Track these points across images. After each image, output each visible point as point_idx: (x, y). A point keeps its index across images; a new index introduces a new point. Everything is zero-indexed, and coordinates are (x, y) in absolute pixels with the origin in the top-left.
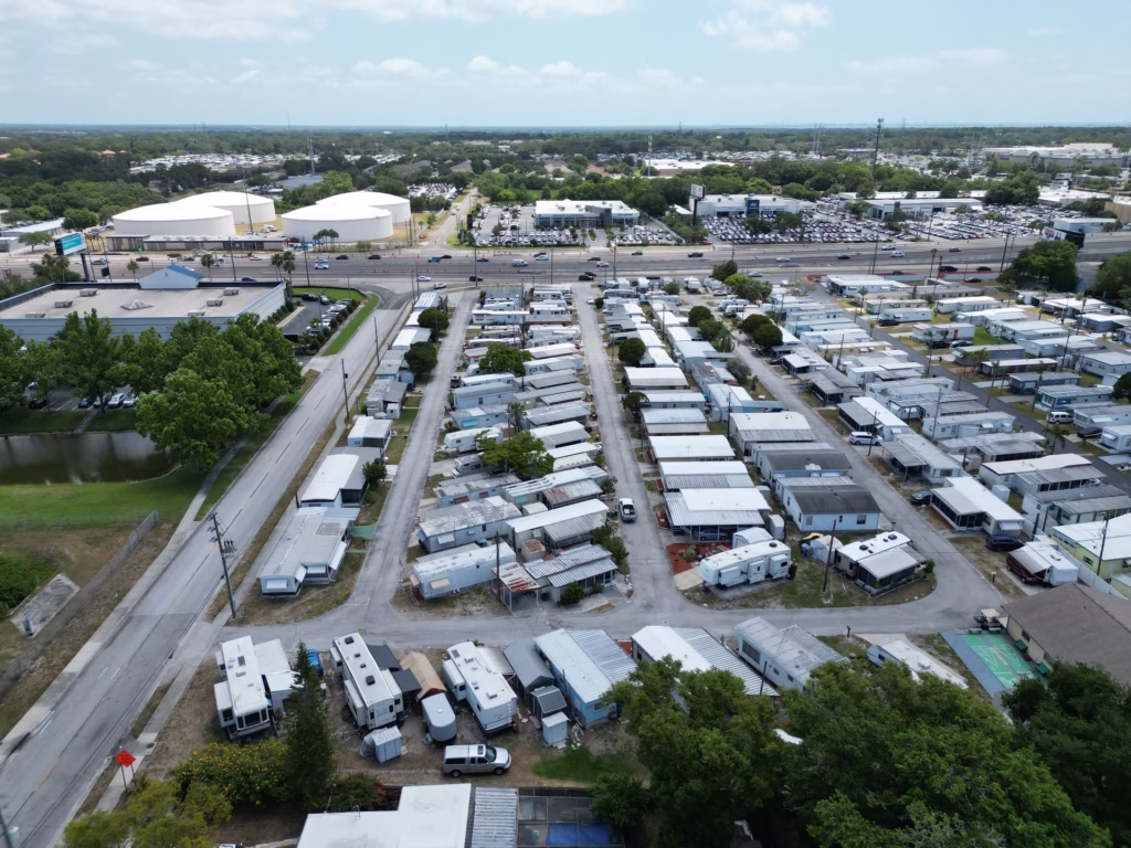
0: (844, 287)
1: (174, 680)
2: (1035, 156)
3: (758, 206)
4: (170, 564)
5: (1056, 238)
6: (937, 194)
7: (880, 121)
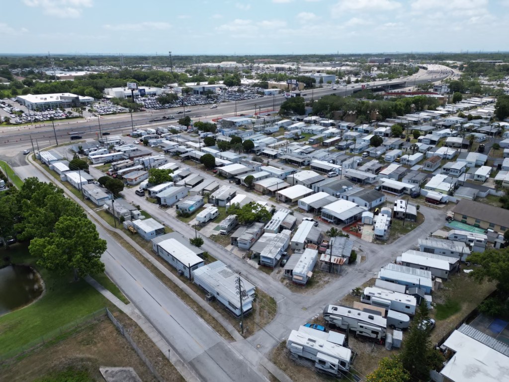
0: (236, 122)
1: (269, 373)
2: (219, 67)
3: (145, 92)
4: (157, 329)
5: (292, 96)
6: (207, 83)
7: (170, 53)
